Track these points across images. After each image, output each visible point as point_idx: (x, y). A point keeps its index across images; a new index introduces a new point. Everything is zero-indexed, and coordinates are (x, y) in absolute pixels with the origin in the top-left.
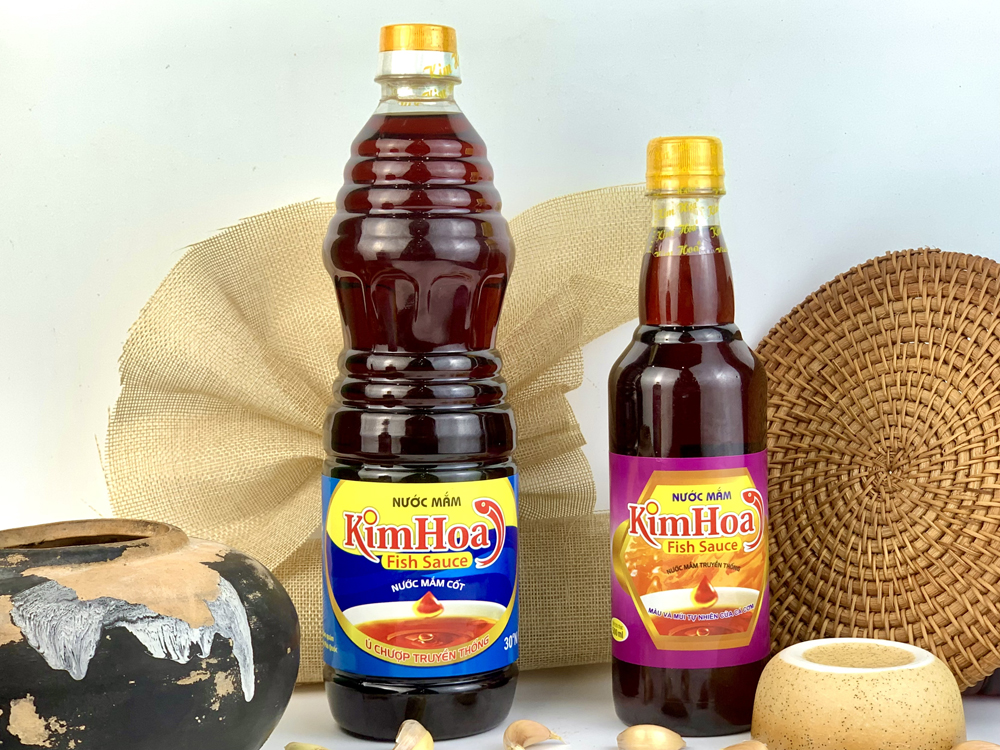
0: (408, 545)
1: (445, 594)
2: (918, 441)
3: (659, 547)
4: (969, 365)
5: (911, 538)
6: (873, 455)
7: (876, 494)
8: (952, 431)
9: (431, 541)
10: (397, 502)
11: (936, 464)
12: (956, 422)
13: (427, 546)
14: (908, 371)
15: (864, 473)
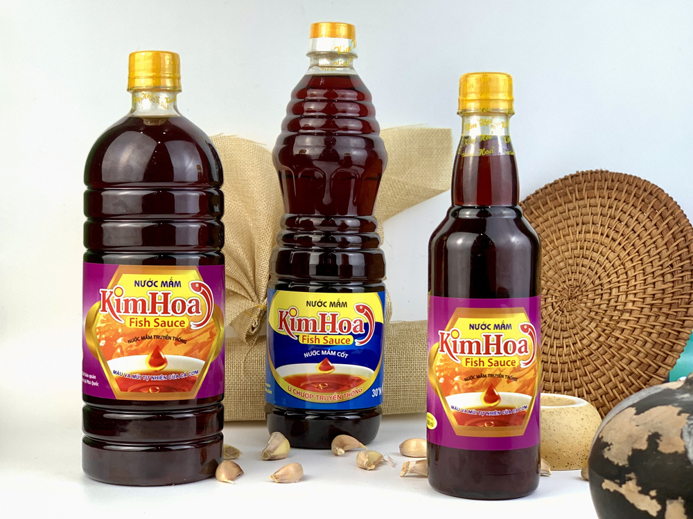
0: (314, 330)
1: (337, 360)
2: (588, 281)
4: (622, 238)
5: (581, 338)
6: (561, 290)
7: (561, 313)
8: (608, 276)
9: (328, 327)
10: (309, 304)
11: (598, 295)
12: (612, 271)
13: (326, 330)
14: (585, 241)
15: (554, 300)
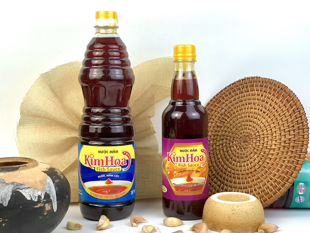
0: (103, 164)
1: (114, 179)
2: (253, 134)
3: (176, 165)
4: (268, 111)
5: (250, 162)
6: (240, 138)
7: (240, 149)
8: (263, 131)
9: (109, 163)
10: (99, 152)
11: (258, 141)
12: (264, 128)
13: (108, 165)
14: (250, 113)
15: (237, 143)
